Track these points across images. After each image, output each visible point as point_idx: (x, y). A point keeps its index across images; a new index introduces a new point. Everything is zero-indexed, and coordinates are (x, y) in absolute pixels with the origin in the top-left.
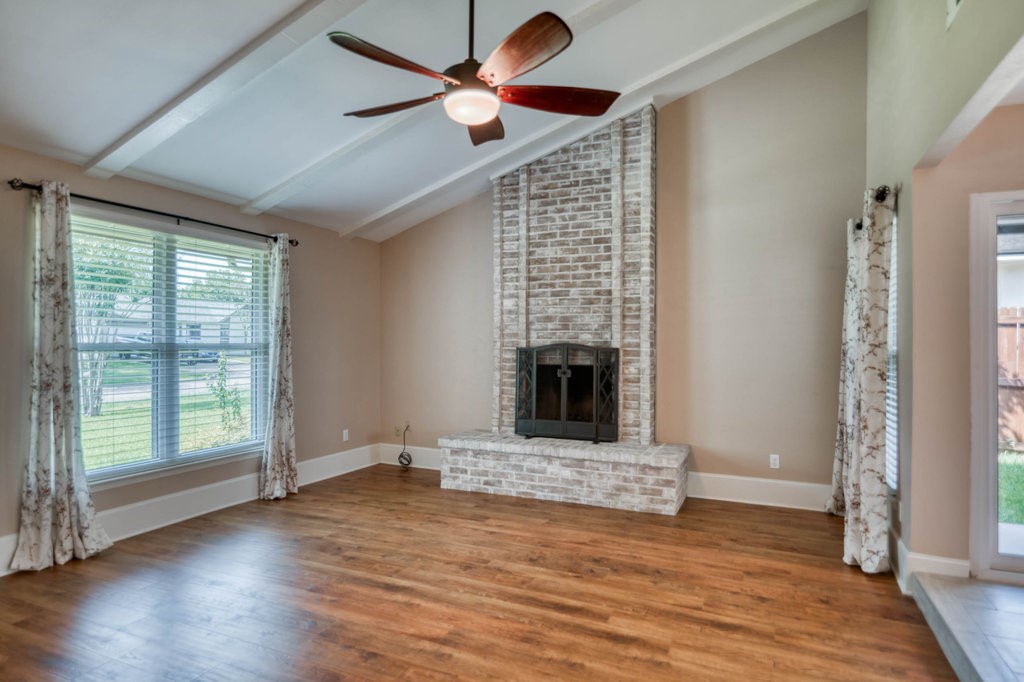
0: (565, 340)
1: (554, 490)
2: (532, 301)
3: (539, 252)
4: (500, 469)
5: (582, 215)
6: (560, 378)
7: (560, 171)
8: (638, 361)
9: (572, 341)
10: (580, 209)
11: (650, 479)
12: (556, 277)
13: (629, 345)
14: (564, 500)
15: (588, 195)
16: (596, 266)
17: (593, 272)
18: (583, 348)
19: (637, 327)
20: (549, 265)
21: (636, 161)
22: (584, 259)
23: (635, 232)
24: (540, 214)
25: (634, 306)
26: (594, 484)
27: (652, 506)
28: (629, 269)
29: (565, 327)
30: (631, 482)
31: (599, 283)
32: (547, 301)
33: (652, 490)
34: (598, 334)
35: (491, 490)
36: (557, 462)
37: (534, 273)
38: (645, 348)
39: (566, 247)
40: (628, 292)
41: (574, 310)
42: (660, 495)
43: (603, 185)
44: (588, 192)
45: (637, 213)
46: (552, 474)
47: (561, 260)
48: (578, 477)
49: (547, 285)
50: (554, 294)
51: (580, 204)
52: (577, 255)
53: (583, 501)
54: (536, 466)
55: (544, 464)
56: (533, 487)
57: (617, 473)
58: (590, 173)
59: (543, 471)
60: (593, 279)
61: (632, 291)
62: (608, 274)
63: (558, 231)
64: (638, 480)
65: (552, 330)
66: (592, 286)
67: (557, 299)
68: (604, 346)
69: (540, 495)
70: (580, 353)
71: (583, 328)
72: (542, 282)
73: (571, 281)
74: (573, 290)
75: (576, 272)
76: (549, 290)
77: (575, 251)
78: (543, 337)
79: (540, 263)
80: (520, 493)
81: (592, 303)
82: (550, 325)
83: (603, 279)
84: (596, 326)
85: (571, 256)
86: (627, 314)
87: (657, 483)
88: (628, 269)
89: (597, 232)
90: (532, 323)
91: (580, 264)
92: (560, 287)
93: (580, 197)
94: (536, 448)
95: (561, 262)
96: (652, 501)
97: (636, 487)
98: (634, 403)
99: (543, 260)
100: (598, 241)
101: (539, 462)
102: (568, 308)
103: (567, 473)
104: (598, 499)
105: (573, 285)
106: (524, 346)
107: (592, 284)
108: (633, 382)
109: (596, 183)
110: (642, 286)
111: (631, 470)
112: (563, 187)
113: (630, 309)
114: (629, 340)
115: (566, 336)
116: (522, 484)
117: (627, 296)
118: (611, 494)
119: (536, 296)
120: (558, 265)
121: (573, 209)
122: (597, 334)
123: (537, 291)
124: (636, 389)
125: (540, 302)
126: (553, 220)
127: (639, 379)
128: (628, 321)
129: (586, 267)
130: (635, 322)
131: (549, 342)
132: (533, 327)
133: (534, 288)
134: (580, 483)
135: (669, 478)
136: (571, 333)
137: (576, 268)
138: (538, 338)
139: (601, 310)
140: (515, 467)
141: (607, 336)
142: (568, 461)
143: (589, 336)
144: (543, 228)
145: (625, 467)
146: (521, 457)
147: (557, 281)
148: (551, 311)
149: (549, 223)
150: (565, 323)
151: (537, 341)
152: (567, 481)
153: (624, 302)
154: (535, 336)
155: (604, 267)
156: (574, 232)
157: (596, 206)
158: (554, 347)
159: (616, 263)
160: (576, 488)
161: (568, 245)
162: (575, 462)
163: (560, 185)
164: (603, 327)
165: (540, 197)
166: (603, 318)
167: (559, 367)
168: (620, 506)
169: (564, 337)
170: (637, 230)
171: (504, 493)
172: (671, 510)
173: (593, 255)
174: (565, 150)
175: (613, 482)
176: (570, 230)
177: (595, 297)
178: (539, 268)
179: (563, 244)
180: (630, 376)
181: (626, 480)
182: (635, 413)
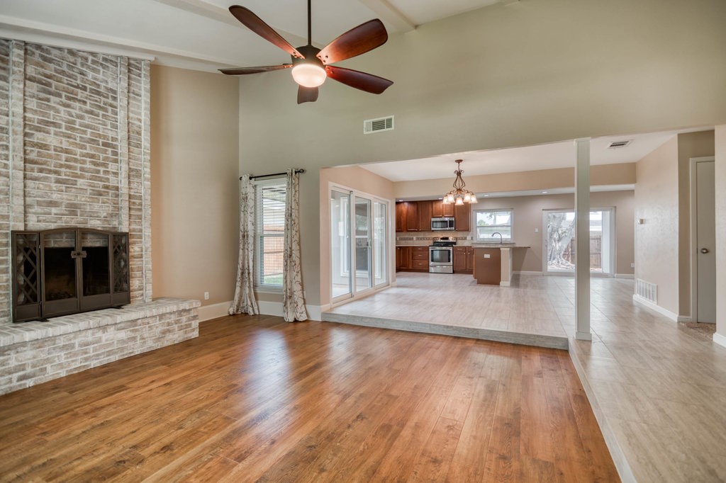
0: (73, 224)
1: (110, 353)
2: (29, 183)
3: (38, 137)
4: (43, 356)
5: (89, 118)
6: (74, 259)
7: (65, 68)
8: (141, 242)
9: (82, 226)
10: (87, 112)
11: (184, 319)
12: (61, 166)
13: (134, 230)
14: (121, 358)
15: (96, 103)
16: (104, 165)
17: (102, 169)
18: (94, 232)
19: (140, 217)
20: (52, 152)
21: (138, 95)
22: (92, 156)
23: (137, 147)
24: (40, 99)
25: (137, 201)
26: (145, 336)
27: (186, 336)
28: (133, 174)
29: (73, 213)
30: (172, 324)
31: (108, 180)
32: (50, 186)
33: (186, 325)
34: (107, 221)
35: (30, 383)
36: (112, 328)
37: (33, 156)
38: (147, 232)
39: (71, 140)
40: (132, 190)
41: (81, 199)
42: (190, 327)
43: (110, 101)
44: (96, 101)
45: (139, 133)
46: (107, 340)
47: (67, 151)
48: (133, 335)
49: (50, 171)
50: (58, 181)
51: (88, 107)
52: (85, 151)
53: (137, 352)
54: (90, 339)
55: (99, 334)
56: (86, 359)
57: (163, 321)
58: (98, 86)
59: (99, 340)
60: (101, 175)
61: (136, 191)
62: (116, 174)
63: (64, 124)
64: (177, 322)
65: (55, 214)
66: (101, 181)
67: (63, 187)
68: (113, 231)
69: (94, 364)
70: (89, 237)
71: (93, 215)
72: (44, 167)
73: (79, 172)
74: (80, 181)
75: (83, 166)
76: (53, 176)
77: (83, 147)
78: (44, 221)
79: (40, 148)
80: (71, 370)
81: (101, 195)
82: (54, 210)
83: (110, 177)
84: (105, 214)
85: (79, 151)
86: (132, 207)
87: (189, 320)
88: (131, 173)
89: (105, 137)
90: (30, 206)
91: (88, 159)
92: (65, 175)
93: (88, 102)
94: (91, 322)
95: (67, 153)
96: (186, 333)
97: (176, 327)
98: (138, 274)
99: (45, 145)
100: (105, 144)
101: (93, 334)
102: (77, 196)
103: (123, 335)
104: (151, 345)
105: (82, 177)
106: (22, 229)
107: (101, 179)
108: (138, 258)
109: (104, 97)
110: (144, 188)
111: (173, 316)
112: (68, 84)
113: (134, 203)
114: (133, 226)
115: (73, 220)
116: (72, 361)
117: (132, 194)
118: (159, 338)
119: (36, 179)
120: (64, 156)
121: (81, 109)
122: (105, 220)
123: (36, 174)
124: (139, 263)
125: (41, 186)
126: (57, 111)
127: (142, 255)
128: (133, 212)
129: (95, 164)
130: (139, 213)
131: (53, 226)
132: (31, 210)
133: (32, 170)
134: (134, 339)
135: (195, 314)
136: (80, 218)
137: (84, 162)
138: (39, 221)
139: (109, 202)
140: (64, 347)
141: (115, 223)
142: (122, 325)
143: (99, 222)
144: (44, 114)
145: (168, 315)
146: (72, 336)
147: (63, 170)
148: (55, 197)
149: (52, 113)
150: (73, 209)
151: (34, 224)
152: (123, 341)
153: (129, 198)
154: (36, 219)
155: (112, 167)
156: (83, 131)
157: (103, 115)
158: (59, 231)
159: (124, 167)
160: (131, 344)
161: (75, 139)
162: (129, 323)
163: (66, 81)
164: (112, 215)
165: (40, 82)
166: (111, 208)
167: (73, 249)
168: (166, 344)
169: (73, 222)
170: (138, 146)
171: (51, 378)
172: (196, 334)
173: (102, 156)
174: (71, 52)
175: (160, 329)
176: (77, 127)
177: (103, 190)
178: (38, 152)
179: (69, 137)
180: (136, 253)
181: (169, 324)
182: (139, 280)
